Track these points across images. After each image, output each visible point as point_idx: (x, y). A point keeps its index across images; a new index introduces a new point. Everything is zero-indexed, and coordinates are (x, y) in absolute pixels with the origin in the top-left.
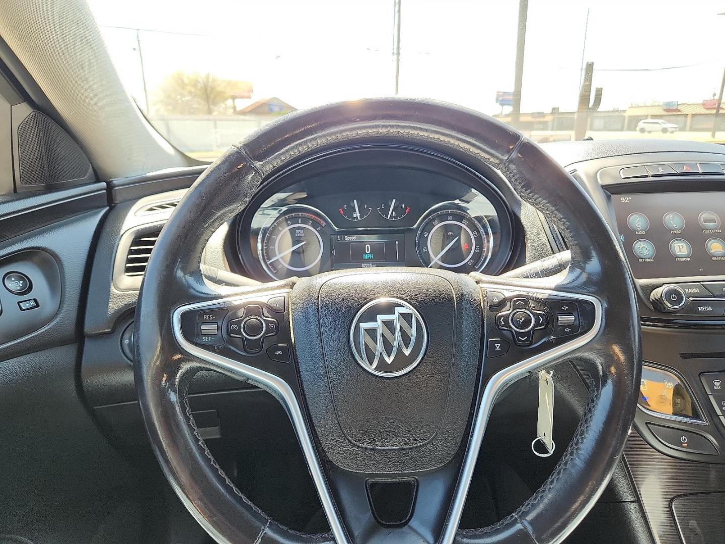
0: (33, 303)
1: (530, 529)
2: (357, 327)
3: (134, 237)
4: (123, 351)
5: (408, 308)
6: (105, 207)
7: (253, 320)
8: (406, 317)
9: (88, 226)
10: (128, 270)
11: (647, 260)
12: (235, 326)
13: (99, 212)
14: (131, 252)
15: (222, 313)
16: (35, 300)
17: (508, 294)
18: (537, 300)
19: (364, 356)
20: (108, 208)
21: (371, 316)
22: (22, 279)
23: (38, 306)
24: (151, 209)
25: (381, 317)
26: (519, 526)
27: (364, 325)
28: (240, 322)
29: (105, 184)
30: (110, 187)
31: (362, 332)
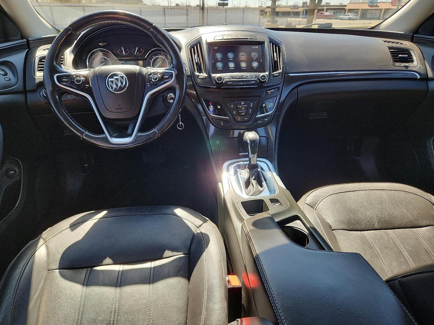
0: (9, 79)
1: (156, 131)
2: (108, 80)
3: (39, 59)
4: (41, 97)
5: (123, 75)
6: (27, 49)
7: (78, 78)
8: (122, 77)
9: (22, 55)
10: (39, 70)
11: (220, 69)
12: (73, 80)
13: (25, 50)
14: (39, 64)
15: (69, 76)
16: (9, 78)
17: (153, 72)
18: (159, 73)
19: (110, 87)
20: (28, 49)
21: (112, 77)
22: (4, 71)
23: (10, 80)
24: (44, 50)
25: (115, 77)
26: (154, 130)
27: (110, 80)
28: (74, 79)
29: (26, 40)
30: (28, 41)
31: (109, 81)
